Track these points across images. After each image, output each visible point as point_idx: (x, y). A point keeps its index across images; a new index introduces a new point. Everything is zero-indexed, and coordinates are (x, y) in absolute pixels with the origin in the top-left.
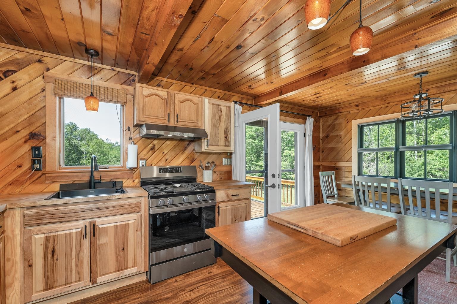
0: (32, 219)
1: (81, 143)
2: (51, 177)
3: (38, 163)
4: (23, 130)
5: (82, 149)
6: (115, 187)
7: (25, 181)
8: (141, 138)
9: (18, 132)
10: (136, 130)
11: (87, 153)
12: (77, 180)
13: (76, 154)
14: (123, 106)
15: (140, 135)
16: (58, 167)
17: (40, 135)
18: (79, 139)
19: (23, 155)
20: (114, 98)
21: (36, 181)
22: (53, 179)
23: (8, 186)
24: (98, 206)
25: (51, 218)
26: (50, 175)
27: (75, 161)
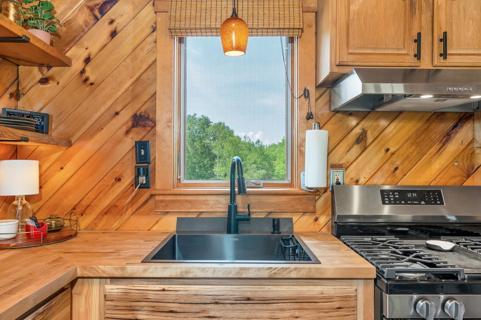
0: (118, 308)
1: (213, 144)
2: (164, 203)
3: (144, 174)
4: (124, 110)
5: (215, 152)
6: (278, 233)
7: (125, 209)
8: (334, 115)
9: (117, 114)
10: (321, 96)
11: (220, 157)
12: (205, 210)
13: (208, 159)
14: (291, 40)
15: (332, 106)
16: (176, 181)
17: (148, 118)
18: (211, 138)
19: (124, 157)
20: (277, 22)
21: (141, 210)
22: (167, 206)
23: (103, 216)
24: (249, 295)
25: (152, 309)
26: (161, 198)
27: (208, 168)
